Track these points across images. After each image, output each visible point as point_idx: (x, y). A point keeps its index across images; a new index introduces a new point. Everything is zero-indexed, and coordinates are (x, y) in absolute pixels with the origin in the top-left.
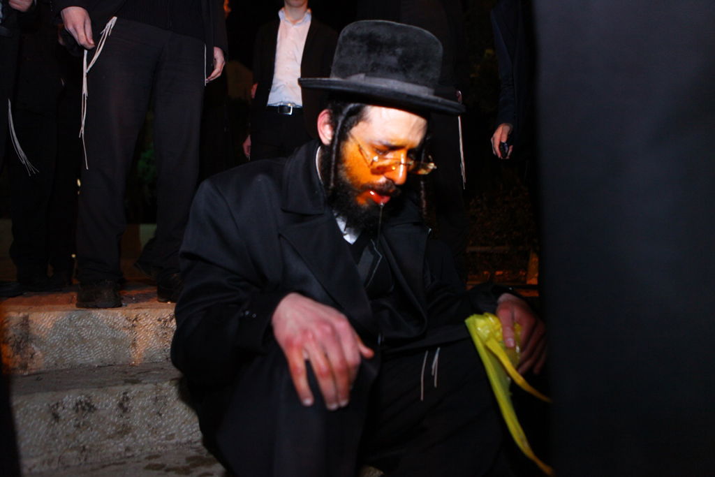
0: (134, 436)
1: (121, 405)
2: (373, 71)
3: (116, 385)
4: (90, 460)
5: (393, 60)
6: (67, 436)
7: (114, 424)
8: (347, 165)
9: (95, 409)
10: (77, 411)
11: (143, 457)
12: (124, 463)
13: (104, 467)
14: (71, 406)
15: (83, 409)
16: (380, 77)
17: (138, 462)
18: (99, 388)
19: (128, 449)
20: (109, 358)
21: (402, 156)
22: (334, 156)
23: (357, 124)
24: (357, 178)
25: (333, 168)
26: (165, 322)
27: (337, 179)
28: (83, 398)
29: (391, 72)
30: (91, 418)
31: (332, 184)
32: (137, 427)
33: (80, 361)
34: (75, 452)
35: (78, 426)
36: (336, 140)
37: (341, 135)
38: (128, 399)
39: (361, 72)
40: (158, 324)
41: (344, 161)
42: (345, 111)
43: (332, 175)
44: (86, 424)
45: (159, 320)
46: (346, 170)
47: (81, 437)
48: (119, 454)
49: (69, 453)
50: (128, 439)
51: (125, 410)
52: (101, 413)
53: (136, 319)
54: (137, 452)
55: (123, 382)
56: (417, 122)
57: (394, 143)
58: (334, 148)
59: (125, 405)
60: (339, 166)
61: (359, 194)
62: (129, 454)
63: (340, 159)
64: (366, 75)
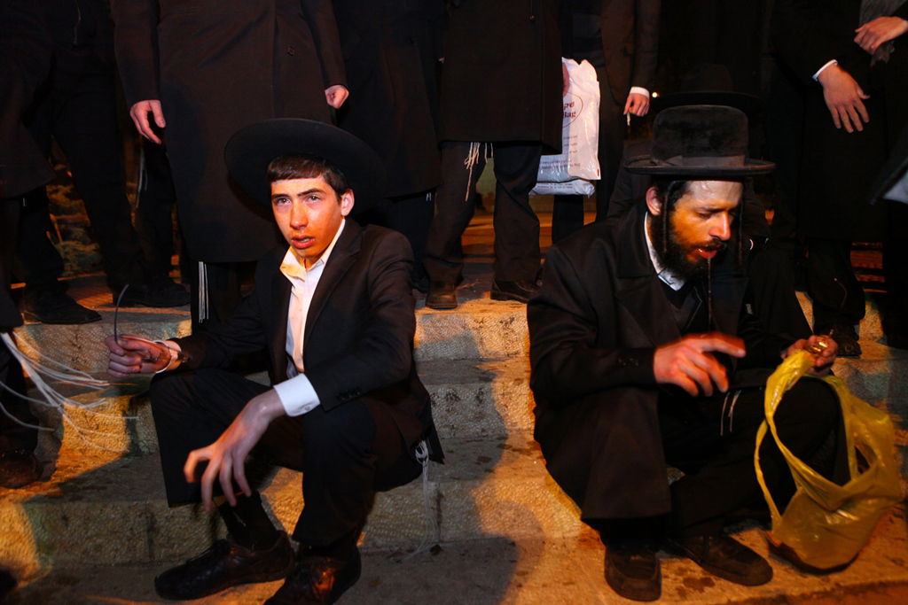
0: (488, 421)
1: (478, 397)
2: (689, 152)
3: (473, 382)
4: (457, 435)
5: (705, 142)
6: (442, 417)
7: (473, 411)
8: (676, 230)
9: (460, 399)
10: (447, 400)
11: (494, 438)
12: (481, 440)
13: (468, 441)
14: (443, 396)
15: (451, 398)
16: (697, 156)
17: (492, 441)
18: (462, 383)
19: (483, 430)
20: (461, 352)
21: (724, 216)
22: (665, 226)
23: (681, 197)
24: (686, 239)
25: (665, 236)
26: (506, 323)
27: (669, 243)
28: (451, 391)
29: (704, 151)
30: (457, 406)
31: (665, 250)
32: (490, 415)
33: (440, 355)
34: (447, 429)
35: (448, 411)
36: (665, 212)
37: (668, 208)
38: (482, 393)
39: (678, 154)
40: (501, 325)
41: (674, 227)
42: (669, 188)
43: (665, 242)
44: (453, 409)
45: (501, 322)
46: (676, 234)
47: (451, 419)
48: (477, 433)
49: (444, 430)
50: (484, 423)
51: (481, 401)
52: (465, 402)
53: (482, 322)
54: (490, 433)
55: (477, 379)
56: (733, 186)
57: (715, 207)
58: (664, 220)
59: (481, 397)
60: (670, 232)
61: (689, 252)
62: (484, 434)
63: (670, 226)
64: (684, 157)
